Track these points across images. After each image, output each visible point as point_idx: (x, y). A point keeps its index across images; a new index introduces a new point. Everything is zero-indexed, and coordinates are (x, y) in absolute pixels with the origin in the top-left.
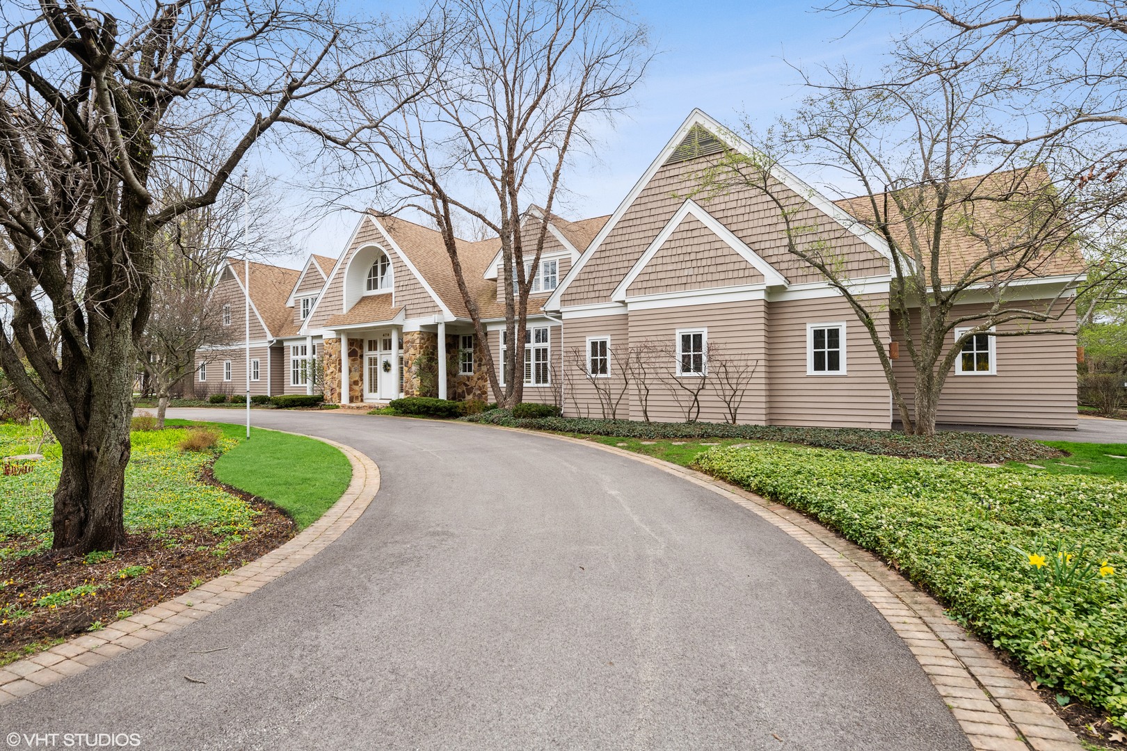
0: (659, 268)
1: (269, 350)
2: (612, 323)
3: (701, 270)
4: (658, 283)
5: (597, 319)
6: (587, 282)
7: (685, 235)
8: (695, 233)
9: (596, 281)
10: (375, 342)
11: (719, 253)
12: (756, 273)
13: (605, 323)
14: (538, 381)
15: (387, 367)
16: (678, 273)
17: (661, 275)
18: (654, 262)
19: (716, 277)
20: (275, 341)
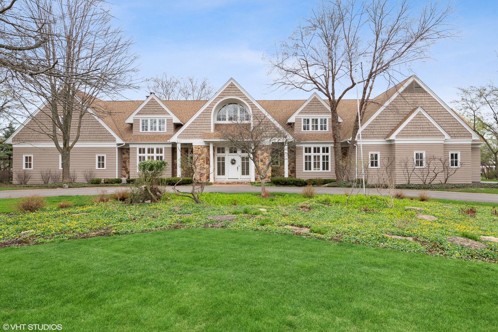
0: (409, 129)
1: (117, 150)
2: (380, 147)
3: (424, 132)
4: (408, 134)
5: (374, 145)
6: (370, 131)
7: (418, 119)
8: (422, 119)
9: (374, 131)
10: (223, 149)
11: (430, 126)
12: (442, 134)
13: (377, 147)
14: (324, 169)
15: (233, 162)
16: (416, 132)
17: (409, 132)
18: (407, 127)
19: (429, 134)
20: (124, 144)
